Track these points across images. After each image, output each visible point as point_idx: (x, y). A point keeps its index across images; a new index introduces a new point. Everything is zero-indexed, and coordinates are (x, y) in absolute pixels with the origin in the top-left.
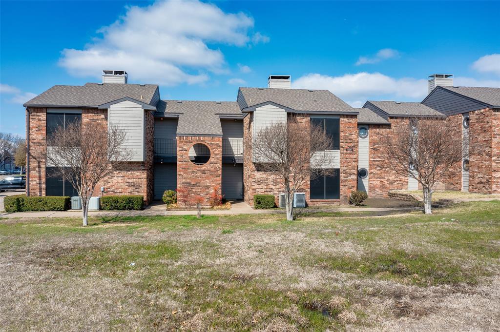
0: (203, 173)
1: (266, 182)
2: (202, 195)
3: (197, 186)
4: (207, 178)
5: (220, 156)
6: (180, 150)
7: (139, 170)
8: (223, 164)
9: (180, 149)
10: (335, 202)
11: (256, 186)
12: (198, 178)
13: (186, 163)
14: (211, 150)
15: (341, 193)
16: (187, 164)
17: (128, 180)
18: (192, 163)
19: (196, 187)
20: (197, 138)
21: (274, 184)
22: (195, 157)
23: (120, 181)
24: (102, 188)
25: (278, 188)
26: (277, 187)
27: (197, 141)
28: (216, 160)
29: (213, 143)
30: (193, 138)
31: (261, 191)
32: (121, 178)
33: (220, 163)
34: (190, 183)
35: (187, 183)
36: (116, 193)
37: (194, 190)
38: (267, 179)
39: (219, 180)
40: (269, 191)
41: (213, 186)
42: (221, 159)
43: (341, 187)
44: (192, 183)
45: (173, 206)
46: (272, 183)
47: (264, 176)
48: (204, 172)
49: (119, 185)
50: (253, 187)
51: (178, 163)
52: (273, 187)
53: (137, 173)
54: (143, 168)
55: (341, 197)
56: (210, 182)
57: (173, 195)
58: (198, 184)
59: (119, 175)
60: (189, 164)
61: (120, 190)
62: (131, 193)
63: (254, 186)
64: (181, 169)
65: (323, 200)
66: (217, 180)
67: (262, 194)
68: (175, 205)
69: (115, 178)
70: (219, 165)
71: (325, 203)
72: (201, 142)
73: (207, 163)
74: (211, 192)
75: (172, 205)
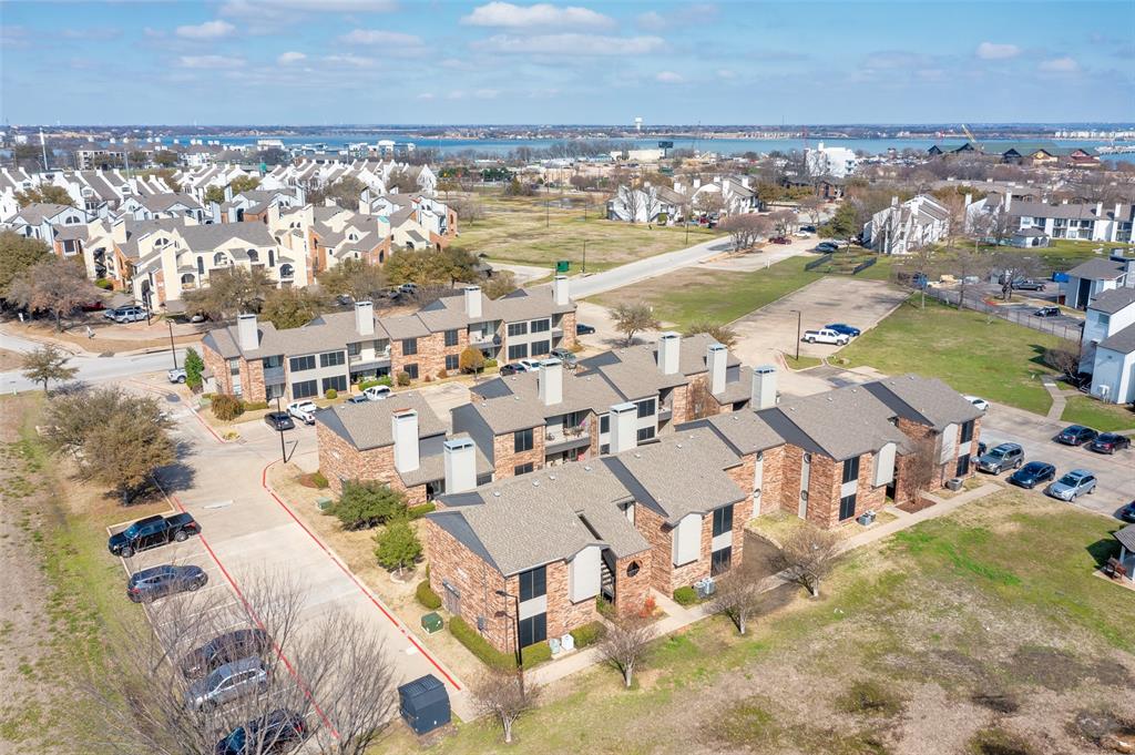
0: (637, 584)
2: (636, 602)
4: (640, 587)
11: (674, 581)
12: (634, 589)
14: (643, 563)
15: (732, 565)
17: (583, 610)
19: (632, 597)
20: (634, 556)
31: (678, 584)
32: (578, 610)
35: (626, 596)
37: (630, 600)
38: (682, 573)
41: (645, 592)
43: (732, 561)
44: (629, 595)
46: (685, 574)
47: (680, 571)
49: (576, 617)
51: (619, 582)
52: (686, 578)
56: (642, 589)
61: (577, 620)
62: (585, 620)
72: (637, 559)
73: (639, 573)
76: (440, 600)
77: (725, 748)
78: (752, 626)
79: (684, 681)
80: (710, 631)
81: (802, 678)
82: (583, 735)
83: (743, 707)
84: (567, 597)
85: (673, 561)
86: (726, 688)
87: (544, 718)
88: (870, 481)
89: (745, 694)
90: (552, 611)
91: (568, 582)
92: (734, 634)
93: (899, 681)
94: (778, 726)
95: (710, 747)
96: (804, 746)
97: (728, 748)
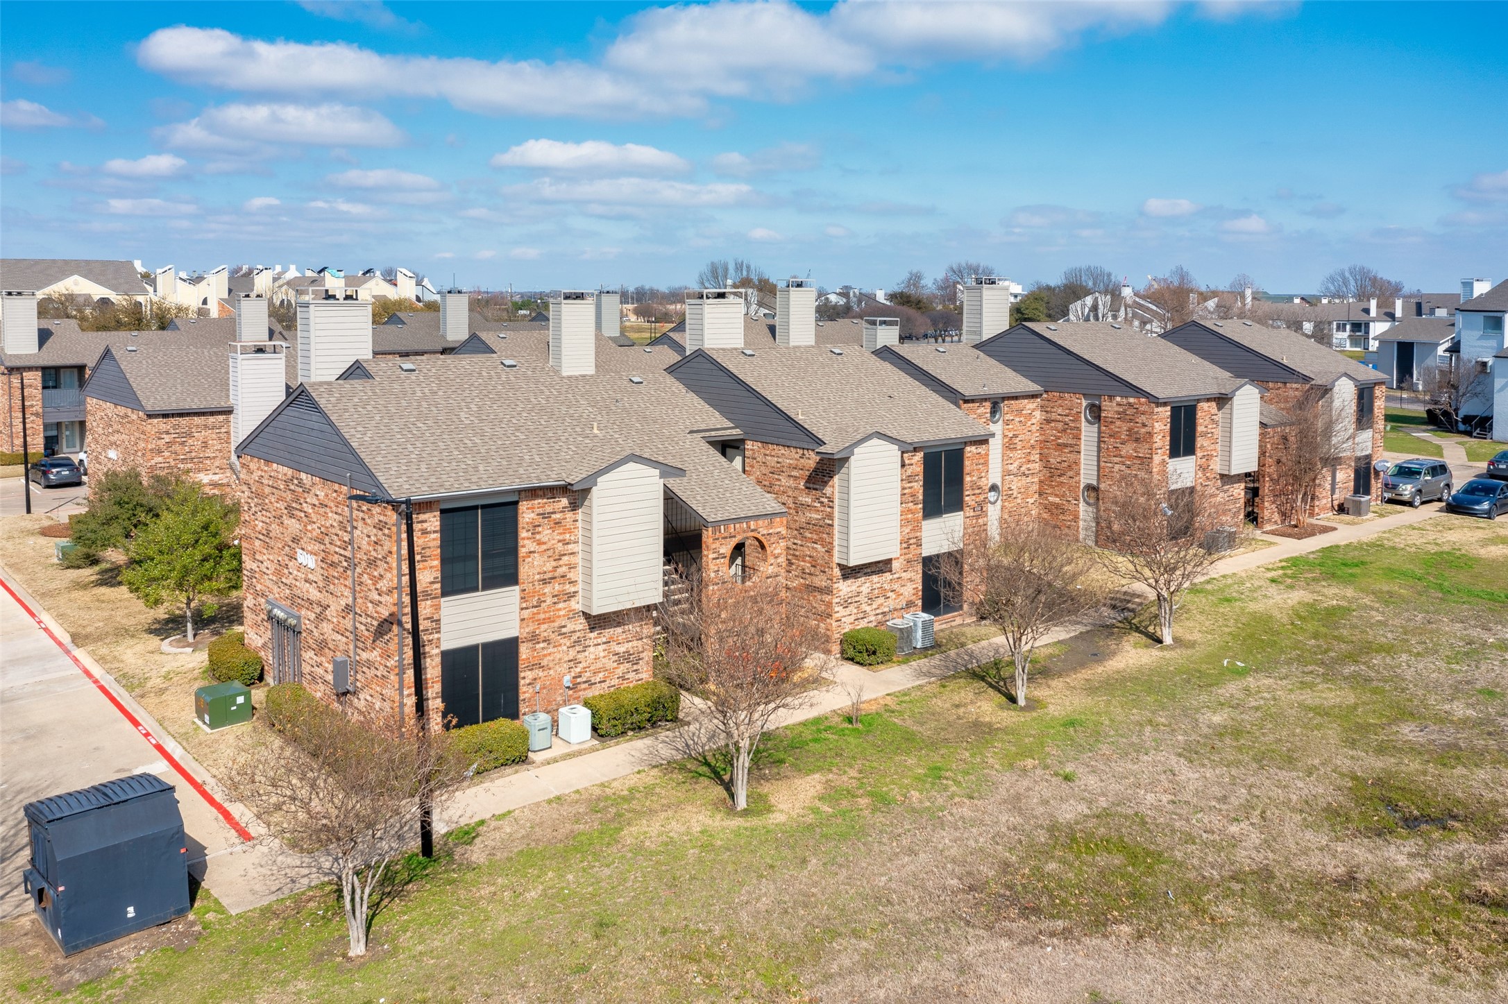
5: (783, 560)
10: (956, 618)
11: (841, 611)
13: (726, 585)
14: (768, 549)
15: (965, 597)
16: (726, 589)
17: (618, 649)
20: (744, 525)
21: (869, 602)
23: (602, 654)
24: (567, 678)
26: (874, 607)
27: (745, 531)
28: (776, 570)
30: (737, 526)
31: (848, 622)
32: (604, 646)
36: (592, 684)
38: (858, 594)
40: (861, 619)
42: (784, 565)
43: (965, 587)
46: (866, 600)
47: (853, 587)
49: (599, 665)
50: (837, 615)
52: (868, 609)
55: (964, 605)
61: (601, 675)
62: (623, 678)
65: (940, 617)
71: (943, 623)
72: (752, 534)
76: (259, 661)
77: (1052, 934)
78: (1040, 693)
79: (895, 792)
80: (939, 704)
81: (1209, 773)
82: (601, 924)
83: (1074, 839)
84: (577, 605)
85: (836, 560)
86: (1015, 802)
87: (486, 891)
88: (1217, 466)
89: (1069, 812)
90: (534, 638)
91: (579, 559)
92: (1001, 707)
93: (1460, 770)
94: (1192, 875)
95: (1009, 935)
96: (1292, 916)
97: (1066, 934)
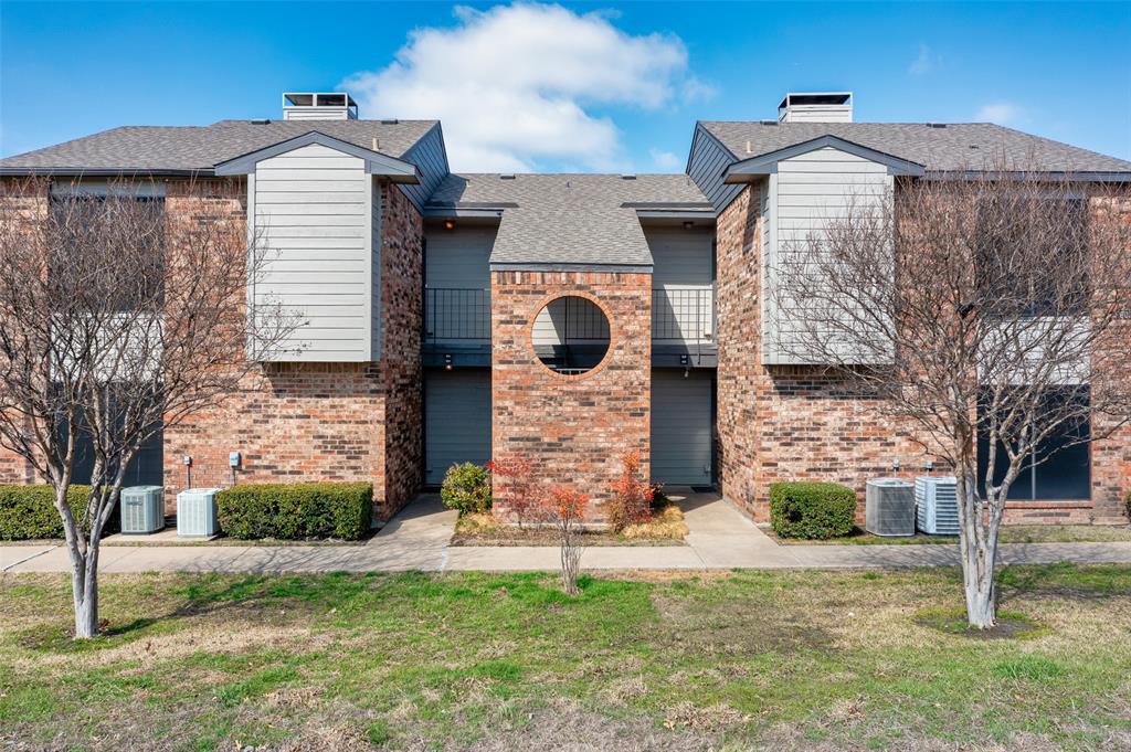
0: (583, 404)
1: (814, 434)
2: (581, 481)
3: (563, 451)
4: (599, 420)
5: (644, 343)
6: (502, 322)
7: (358, 393)
8: (655, 370)
9: (504, 317)
10: (1073, 513)
11: (776, 450)
12: (568, 420)
13: (525, 367)
14: (611, 321)
15: (1097, 475)
16: (527, 373)
17: (322, 430)
18: (545, 368)
19: (561, 455)
20: (563, 277)
21: (844, 444)
22: (555, 347)
23: (295, 432)
24: (234, 455)
25: (858, 460)
26: (855, 454)
27: (563, 286)
28: (629, 358)
29: (618, 293)
30: (548, 276)
31: (794, 470)
32: (299, 421)
33: (646, 365)
34: (537, 439)
35: (528, 439)
36: (278, 473)
37: (552, 465)
38: (817, 426)
39: (641, 430)
40: (826, 470)
41: (620, 451)
42: (647, 352)
43: (1096, 456)
44: (546, 440)
45: (475, 524)
46: (837, 439)
47: (805, 414)
48: (586, 400)
49: (290, 447)
50: (767, 455)
51: (496, 367)
52: (841, 456)
53: (352, 405)
54: (373, 386)
55: (1096, 492)
56: (610, 435)
57: (478, 484)
58: (565, 445)
59: (291, 412)
60: (534, 370)
61: (294, 462)
62: (332, 474)
63: (769, 450)
64: (504, 388)
65: (1028, 503)
66: (633, 430)
67: (798, 479)
68: (482, 520)
69: (278, 421)
70: (643, 375)
71: (1035, 515)
72: (577, 293)
73: (599, 366)
74: (614, 471)
75: (475, 517)
